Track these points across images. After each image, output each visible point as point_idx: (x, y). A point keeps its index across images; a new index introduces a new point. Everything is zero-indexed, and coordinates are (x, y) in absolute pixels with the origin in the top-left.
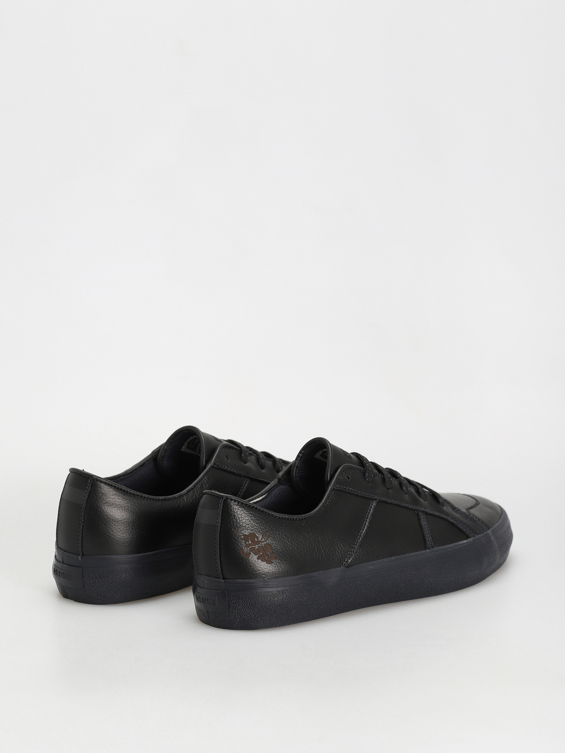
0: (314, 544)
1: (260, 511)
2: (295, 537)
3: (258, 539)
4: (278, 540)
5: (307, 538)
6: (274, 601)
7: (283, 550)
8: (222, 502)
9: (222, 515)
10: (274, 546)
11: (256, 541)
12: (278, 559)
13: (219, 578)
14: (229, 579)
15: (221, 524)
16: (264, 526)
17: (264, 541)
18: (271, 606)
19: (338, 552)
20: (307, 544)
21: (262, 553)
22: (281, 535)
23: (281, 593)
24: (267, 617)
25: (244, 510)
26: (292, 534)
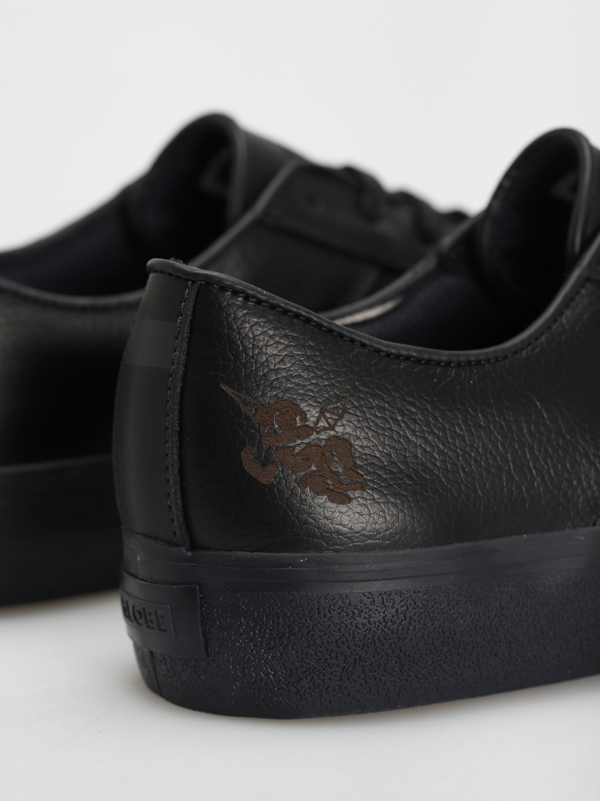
0: (503, 445)
1: (321, 329)
2: (436, 419)
3: (304, 418)
4: (377, 425)
5: (480, 426)
6: (354, 628)
7: (390, 461)
8: (190, 293)
9: (189, 338)
10: (362, 447)
11: (298, 425)
12: (372, 489)
13: (177, 545)
14: (208, 549)
15: (186, 366)
16: (329, 379)
17: (325, 429)
18: (343, 643)
19: (587, 476)
20: (478, 445)
21: (316, 466)
22: (389, 411)
23: (378, 600)
24: (330, 679)
25: (262, 324)
26: (427, 410)
